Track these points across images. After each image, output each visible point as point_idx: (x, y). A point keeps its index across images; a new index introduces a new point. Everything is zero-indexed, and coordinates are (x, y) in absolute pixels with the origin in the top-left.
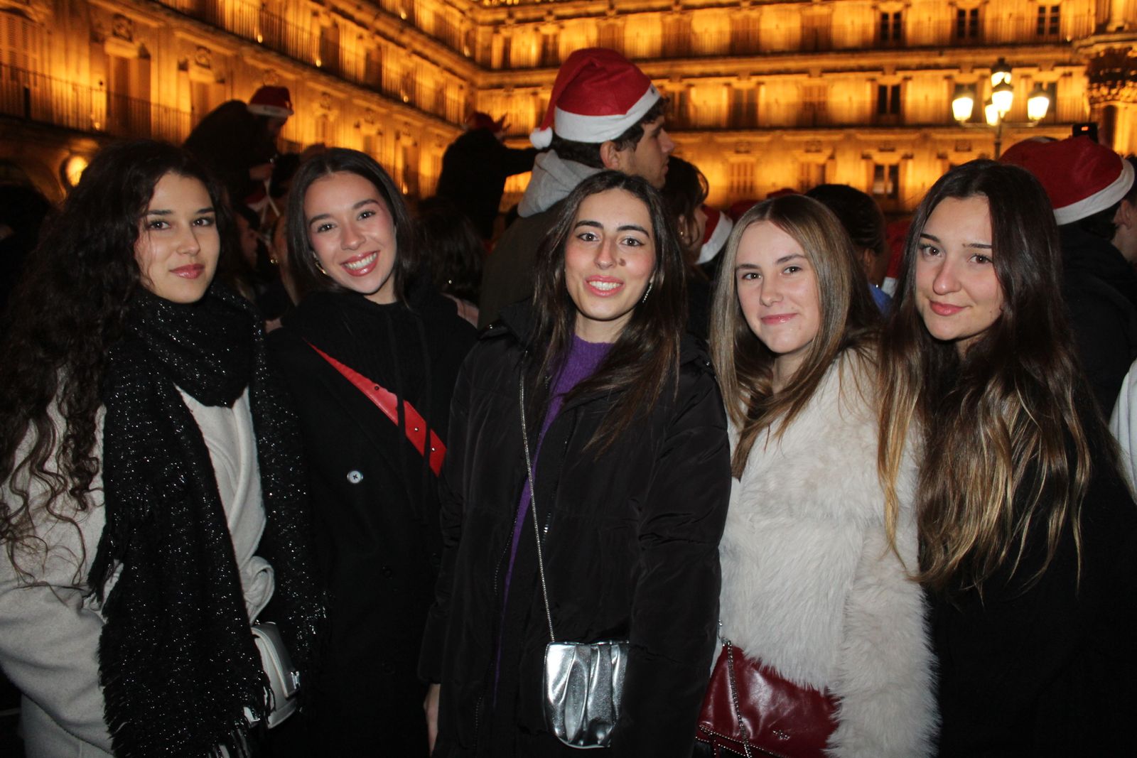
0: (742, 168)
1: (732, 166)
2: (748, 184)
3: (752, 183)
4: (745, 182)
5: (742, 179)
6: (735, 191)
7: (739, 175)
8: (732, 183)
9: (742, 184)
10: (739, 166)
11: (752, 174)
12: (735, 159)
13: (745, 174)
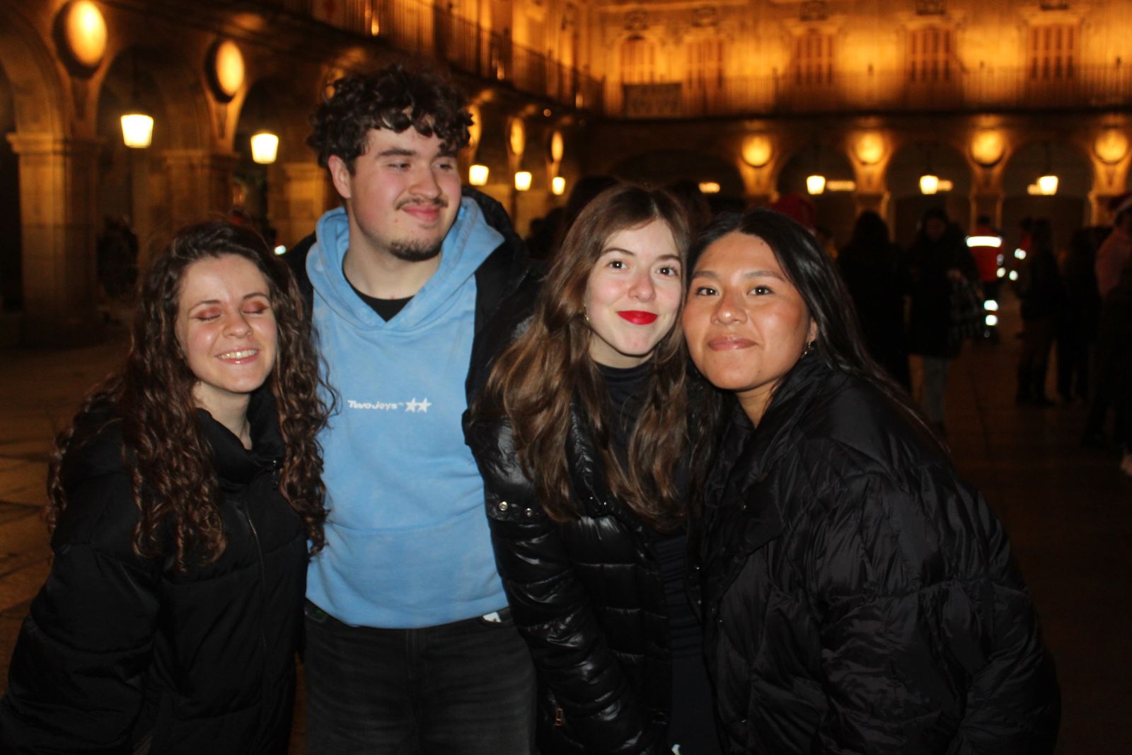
0: (1052, 35)
1: (1035, 32)
2: (1064, 62)
3: (1070, 59)
4: (1059, 59)
5: (1053, 54)
6: (1040, 73)
7: (1047, 47)
8: (1035, 61)
9: (1052, 63)
10: (1048, 31)
11: (1071, 46)
12: (1041, 19)
13: (1059, 46)
